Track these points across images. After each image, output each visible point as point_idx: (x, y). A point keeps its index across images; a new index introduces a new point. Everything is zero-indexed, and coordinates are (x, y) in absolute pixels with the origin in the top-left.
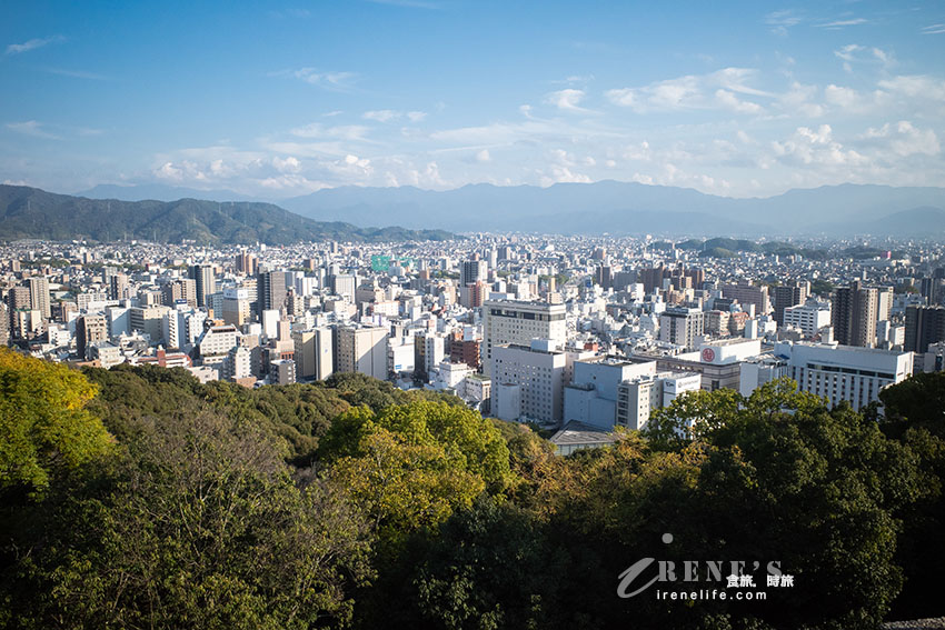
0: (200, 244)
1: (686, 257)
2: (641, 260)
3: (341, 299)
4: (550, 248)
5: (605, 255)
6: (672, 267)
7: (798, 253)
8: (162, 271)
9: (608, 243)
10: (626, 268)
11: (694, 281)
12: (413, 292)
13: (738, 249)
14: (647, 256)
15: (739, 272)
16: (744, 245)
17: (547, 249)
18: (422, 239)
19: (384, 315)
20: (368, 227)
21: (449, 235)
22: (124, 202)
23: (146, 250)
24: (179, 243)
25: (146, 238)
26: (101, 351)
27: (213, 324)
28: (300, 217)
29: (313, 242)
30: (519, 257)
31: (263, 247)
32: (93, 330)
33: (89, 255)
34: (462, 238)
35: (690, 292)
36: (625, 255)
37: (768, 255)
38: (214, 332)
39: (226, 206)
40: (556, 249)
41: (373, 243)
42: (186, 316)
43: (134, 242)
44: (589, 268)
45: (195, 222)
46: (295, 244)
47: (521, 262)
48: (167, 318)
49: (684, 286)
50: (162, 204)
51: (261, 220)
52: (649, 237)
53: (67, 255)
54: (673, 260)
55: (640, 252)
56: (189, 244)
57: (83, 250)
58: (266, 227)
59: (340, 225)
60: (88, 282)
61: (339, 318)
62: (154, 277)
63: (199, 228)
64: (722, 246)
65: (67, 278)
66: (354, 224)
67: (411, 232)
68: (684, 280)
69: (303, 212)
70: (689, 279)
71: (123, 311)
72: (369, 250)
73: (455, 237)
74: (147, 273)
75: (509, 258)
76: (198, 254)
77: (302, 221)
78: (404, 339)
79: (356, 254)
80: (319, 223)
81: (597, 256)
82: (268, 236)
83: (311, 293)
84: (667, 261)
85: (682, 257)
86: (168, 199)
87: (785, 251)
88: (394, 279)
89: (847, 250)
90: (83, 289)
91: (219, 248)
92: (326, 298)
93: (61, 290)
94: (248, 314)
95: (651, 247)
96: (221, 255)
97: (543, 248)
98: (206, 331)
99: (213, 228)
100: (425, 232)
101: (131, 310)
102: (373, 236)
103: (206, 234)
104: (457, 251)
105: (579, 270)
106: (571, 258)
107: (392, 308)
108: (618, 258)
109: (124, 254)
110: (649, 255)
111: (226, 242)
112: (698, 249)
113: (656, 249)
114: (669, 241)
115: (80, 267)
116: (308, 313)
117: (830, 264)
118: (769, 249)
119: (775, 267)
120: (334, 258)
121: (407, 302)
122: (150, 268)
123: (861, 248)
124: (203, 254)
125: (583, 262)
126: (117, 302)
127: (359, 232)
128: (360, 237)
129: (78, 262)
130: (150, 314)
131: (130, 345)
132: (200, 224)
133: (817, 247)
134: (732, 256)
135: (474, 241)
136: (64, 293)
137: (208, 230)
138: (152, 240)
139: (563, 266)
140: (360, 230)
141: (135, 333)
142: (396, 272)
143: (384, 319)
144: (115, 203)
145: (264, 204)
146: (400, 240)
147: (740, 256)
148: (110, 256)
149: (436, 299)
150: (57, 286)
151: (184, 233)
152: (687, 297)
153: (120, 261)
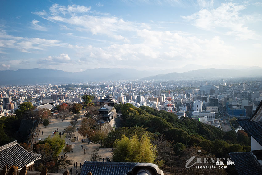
1: (62, 90)
2: (50, 92)
4: (22, 90)
5: (39, 91)
6: (58, 94)
7: (89, 87)
9: (39, 87)
10: (46, 95)
11: (65, 97)
13: (74, 87)
14: (51, 91)
15: (75, 93)
16: (76, 86)
17: (20, 91)
35: (64, 100)
36: (45, 91)
40: (23, 91)
44: (36, 96)
49: (62, 99)
52: (50, 85)
54: (58, 92)
55: (49, 90)
64: (71, 87)
68: (62, 97)
70: (64, 97)
81: (37, 92)
84: (57, 92)
85: (60, 91)
87: (86, 87)
89: (100, 85)
95: (51, 88)
105: (33, 96)
106: (30, 93)
108: (43, 92)
112: (64, 88)
113: (53, 88)
114: (56, 86)
117: (96, 90)
118: (82, 87)
119: (84, 91)
123: (103, 85)
125: (33, 94)
133: (94, 85)
134: (73, 89)
139: (28, 95)
147: (75, 89)
152: (64, 101)
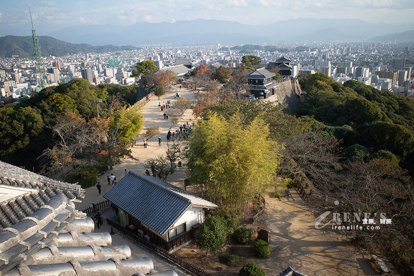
1: (234, 53)
2: (217, 56)
4: (179, 52)
5: (202, 54)
6: (228, 58)
7: (277, 50)
9: (202, 48)
10: (211, 60)
13: (255, 49)
14: (219, 54)
16: (258, 48)
17: (178, 52)
18: (122, 50)
20: (96, 45)
21: (134, 48)
24: (10, 57)
28: (64, 42)
29: (74, 54)
30: (168, 57)
31: (54, 57)
34: (139, 49)
36: (210, 54)
37: (265, 51)
40: (181, 52)
41: (101, 53)
44: (197, 60)
47: (169, 59)
51: (47, 45)
52: (219, 45)
54: (229, 56)
55: (216, 52)
56: (16, 57)
58: (50, 48)
59: (83, 45)
64: (248, 48)
66: (90, 44)
67: (117, 47)
73: (137, 48)
75: (163, 57)
77: (66, 44)
80: (73, 45)
81: (199, 55)
82: (53, 52)
84: (227, 56)
85: (232, 54)
87: (272, 50)
89: (297, 48)
95: (220, 50)
97: (176, 52)
100: (123, 46)
102: (100, 49)
108: (207, 55)
110: (220, 53)
112: (239, 50)
113: (223, 50)
114: (227, 46)
118: (267, 49)
119: (267, 56)
123: (301, 47)
125: (194, 58)
127: (93, 48)
128: (93, 50)
132: (19, 48)
133: (286, 47)
134: (252, 52)
135: (145, 50)
146: (112, 51)
147: (255, 52)
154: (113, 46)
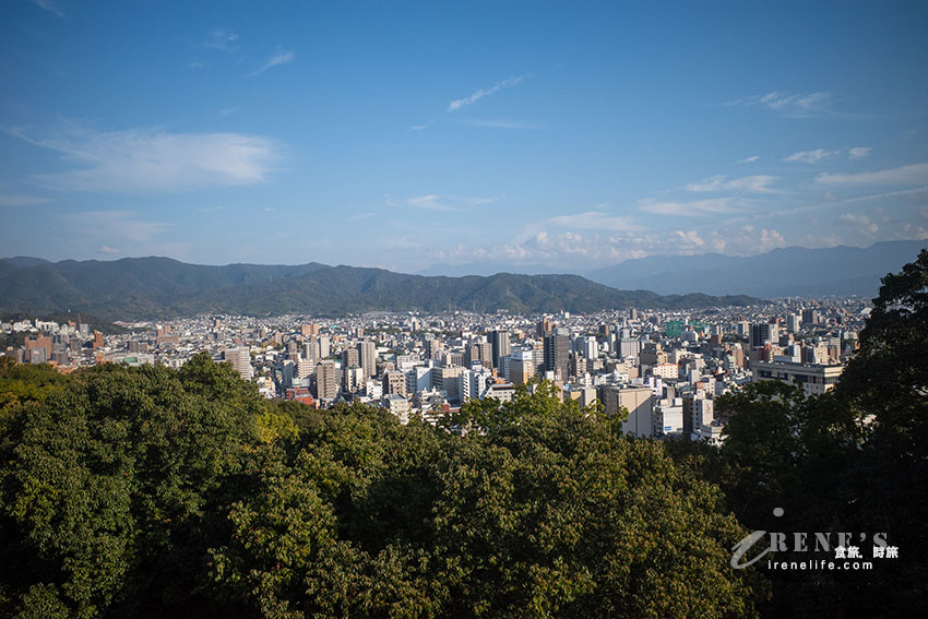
0: (512, 313)
3: (623, 362)
8: (473, 337)
12: (698, 356)
18: (725, 305)
19: (659, 377)
20: (669, 294)
21: (754, 301)
22: (450, 278)
23: (466, 319)
24: (494, 313)
25: (467, 309)
26: (392, 402)
27: (494, 382)
28: (604, 286)
29: (617, 310)
30: (827, 321)
31: (567, 315)
32: (395, 385)
33: (417, 324)
34: (768, 303)
38: (494, 389)
39: (536, 279)
41: (674, 310)
42: (476, 375)
43: (457, 313)
45: (509, 294)
46: (597, 311)
47: (828, 326)
48: (461, 376)
50: (481, 279)
51: (567, 291)
53: (401, 324)
56: (502, 314)
57: (414, 319)
58: (571, 296)
59: (641, 293)
60: (411, 346)
61: (618, 379)
62: (465, 342)
63: (512, 298)
65: (395, 344)
66: (656, 292)
67: (713, 298)
69: (609, 282)
71: (427, 370)
72: (668, 316)
73: (760, 302)
74: (459, 339)
75: (815, 322)
76: (507, 322)
77: (606, 291)
78: (674, 401)
79: (653, 320)
80: (622, 292)
83: (596, 356)
86: (486, 275)
88: (686, 343)
90: (406, 352)
91: (527, 317)
92: (609, 361)
93: (389, 352)
94: (532, 375)
96: (528, 322)
97: (859, 311)
98: (487, 388)
99: (524, 298)
100: (729, 297)
101: (433, 369)
102: (674, 303)
103: (518, 304)
104: (761, 316)
107: (671, 371)
109: (446, 323)
111: (535, 311)
115: (408, 334)
116: (588, 375)
120: (630, 324)
121: (688, 366)
122: (464, 334)
124: (512, 322)
126: (423, 363)
127: (660, 299)
128: (662, 304)
129: (409, 330)
130: (448, 373)
131: (428, 400)
132: (513, 296)
135: (781, 305)
136: (390, 356)
137: (520, 301)
138: (472, 310)
140: (662, 297)
141: (434, 390)
142: (689, 337)
143: (659, 381)
144: (443, 279)
145: (570, 276)
146: (702, 306)
148: (434, 324)
149: (721, 362)
150: (386, 350)
151: (498, 303)
153: (442, 328)
154: (704, 295)
